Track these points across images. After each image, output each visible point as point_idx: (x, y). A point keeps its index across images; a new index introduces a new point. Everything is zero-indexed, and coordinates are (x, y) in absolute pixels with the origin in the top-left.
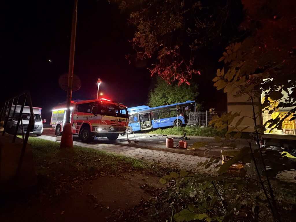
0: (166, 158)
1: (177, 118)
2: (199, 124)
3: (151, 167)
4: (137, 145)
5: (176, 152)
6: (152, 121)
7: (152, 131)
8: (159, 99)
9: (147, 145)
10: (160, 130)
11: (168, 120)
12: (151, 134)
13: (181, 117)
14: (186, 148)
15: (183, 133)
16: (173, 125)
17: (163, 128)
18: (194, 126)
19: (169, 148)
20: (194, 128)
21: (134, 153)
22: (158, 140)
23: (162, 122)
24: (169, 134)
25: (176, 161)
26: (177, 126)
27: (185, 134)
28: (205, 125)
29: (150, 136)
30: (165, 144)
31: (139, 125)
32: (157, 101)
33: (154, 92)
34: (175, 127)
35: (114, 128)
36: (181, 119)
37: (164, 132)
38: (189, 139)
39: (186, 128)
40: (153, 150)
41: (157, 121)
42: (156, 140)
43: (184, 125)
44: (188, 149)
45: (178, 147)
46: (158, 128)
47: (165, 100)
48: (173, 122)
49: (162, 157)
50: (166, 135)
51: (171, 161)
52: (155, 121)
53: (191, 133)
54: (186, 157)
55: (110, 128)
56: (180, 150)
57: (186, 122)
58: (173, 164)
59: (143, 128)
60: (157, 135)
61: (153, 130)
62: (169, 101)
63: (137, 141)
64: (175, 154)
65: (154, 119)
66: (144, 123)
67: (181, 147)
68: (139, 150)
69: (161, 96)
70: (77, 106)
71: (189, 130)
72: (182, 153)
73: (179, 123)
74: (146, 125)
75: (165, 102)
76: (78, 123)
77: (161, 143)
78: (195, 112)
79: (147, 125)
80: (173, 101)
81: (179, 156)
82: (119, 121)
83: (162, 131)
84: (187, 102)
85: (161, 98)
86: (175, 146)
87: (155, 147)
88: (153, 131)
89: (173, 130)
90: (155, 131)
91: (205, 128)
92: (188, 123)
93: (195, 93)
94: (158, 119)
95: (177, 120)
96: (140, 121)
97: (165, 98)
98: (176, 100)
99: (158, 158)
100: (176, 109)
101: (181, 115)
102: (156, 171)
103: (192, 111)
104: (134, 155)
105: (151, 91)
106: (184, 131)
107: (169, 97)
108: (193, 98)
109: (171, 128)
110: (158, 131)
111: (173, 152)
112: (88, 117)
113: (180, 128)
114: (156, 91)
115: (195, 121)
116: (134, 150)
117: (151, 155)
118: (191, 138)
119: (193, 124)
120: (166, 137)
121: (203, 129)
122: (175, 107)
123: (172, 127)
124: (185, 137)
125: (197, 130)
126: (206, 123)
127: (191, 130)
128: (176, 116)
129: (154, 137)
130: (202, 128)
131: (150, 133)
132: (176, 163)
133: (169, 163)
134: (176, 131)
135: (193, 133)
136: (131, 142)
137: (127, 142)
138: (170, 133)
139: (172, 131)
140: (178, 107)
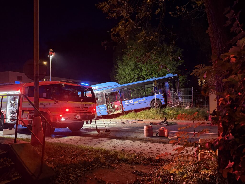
0: (147, 148)
1: (155, 97)
2: (182, 104)
3: (135, 158)
4: (109, 135)
5: (156, 142)
6: (123, 102)
7: (123, 115)
8: (130, 71)
9: (122, 135)
10: (134, 113)
11: (143, 100)
12: (122, 120)
13: (159, 96)
14: (167, 136)
15: (163, 116)
16: (150, 106)
17: (137, 111)
18: (177, 106)
19: (148, 138)
20: (176, 109)
21: (111, 145)
22: (132, 127)
23: (135, 102)
24: (144, 119)
25: (157, 151)
26: (155, 107)
27: (166, 118)
28: (191, 105)
29: (122, 123)
30: (143, 133)
31: (106, 108)
32: (127, 74)
33: (122, 60)
34: (152, 109)
35: (81, 116)
36: (160, 98)
37: (139, 116)
38: (171, 124)
39: (167, 110)
40: (131, 141)
41: (129, 102)
42: (130, 127)
43: (164, 106)
44: (169, 138)
45: (158, 135)
46: (131, 111)
47: (137, 72)
48: (150, 102)
49: (142, 148)
50: (142, 121)
51: (152, 152)
52: (126, 102)
53: (173, 117)
54: (167, 146)
55: (75, 116)
56: (161, 139)
57: (166, 102)
58: (155, 155)
59: (111, 112)
60: (130, 120)
61: (124, 113)
62: (144, 73)
63: (107, 131)
64: (155, 143)
65: (125, 99)
66: (112, 106)
67: (162, 135)
68: (115, 141)
69: (132, 67)
70: (27, 89)
71: (170, 112)
72: (163, 142)
73: (157, 104)
74: (114, 107)
75: (138, 74)
76: (29, 111)
77: (137, 131)
78: (178, 89)
79: (116, 106)
80: (149, 74)
81: (161, 146)
82: (85, 107)
83: (136, 114)
84: (168, 75)
85: (133, 70)
86: (154, 135)
87: (132, 136)
88: (125, 115)
89: (149, 112)
90: (127, 115)
91: (190, 109)
92: (168, 103)
93: (178, 62)
94: (130, 98)
95: (155, 99)
96: (107, 102)
97: (139, 70)
98: (153, 72)
99: (139, 149)
100: (153, 85)
101: (160, 93)
102: (140, 161)
103: (175, 87)
104: (113, 148)
105: (118, 60)
106: (165, 114)
107: (143, 68)
108: (175, 69)
109: (148, 110)
110: (130, 114)
111: (153, 142)
112: (45, 104)
113: (159, 111)
114: (124, 59)
115: (177, 101)
116: (109, 142)
117: (131, 147)
118: (173, 123)
119: (176, 104)
120: (142, 122)
121: (188, 111)
122: (151, 82)
123: (149, 108)
124: (165, 123)
125: (180, 112)
126: (191, 103)
127: (173, 113)
128: (154, 95)
129: (127, 124)
130: (186, 109)
131: (120, 117)
132: (157, 153)
133: (151, 153)
134: (154, 114)
135: (175, 116)
136: (101, 131)
137: (96, 132)
138: (147, 117)
139: (148, 114)
140: (156, 83)
